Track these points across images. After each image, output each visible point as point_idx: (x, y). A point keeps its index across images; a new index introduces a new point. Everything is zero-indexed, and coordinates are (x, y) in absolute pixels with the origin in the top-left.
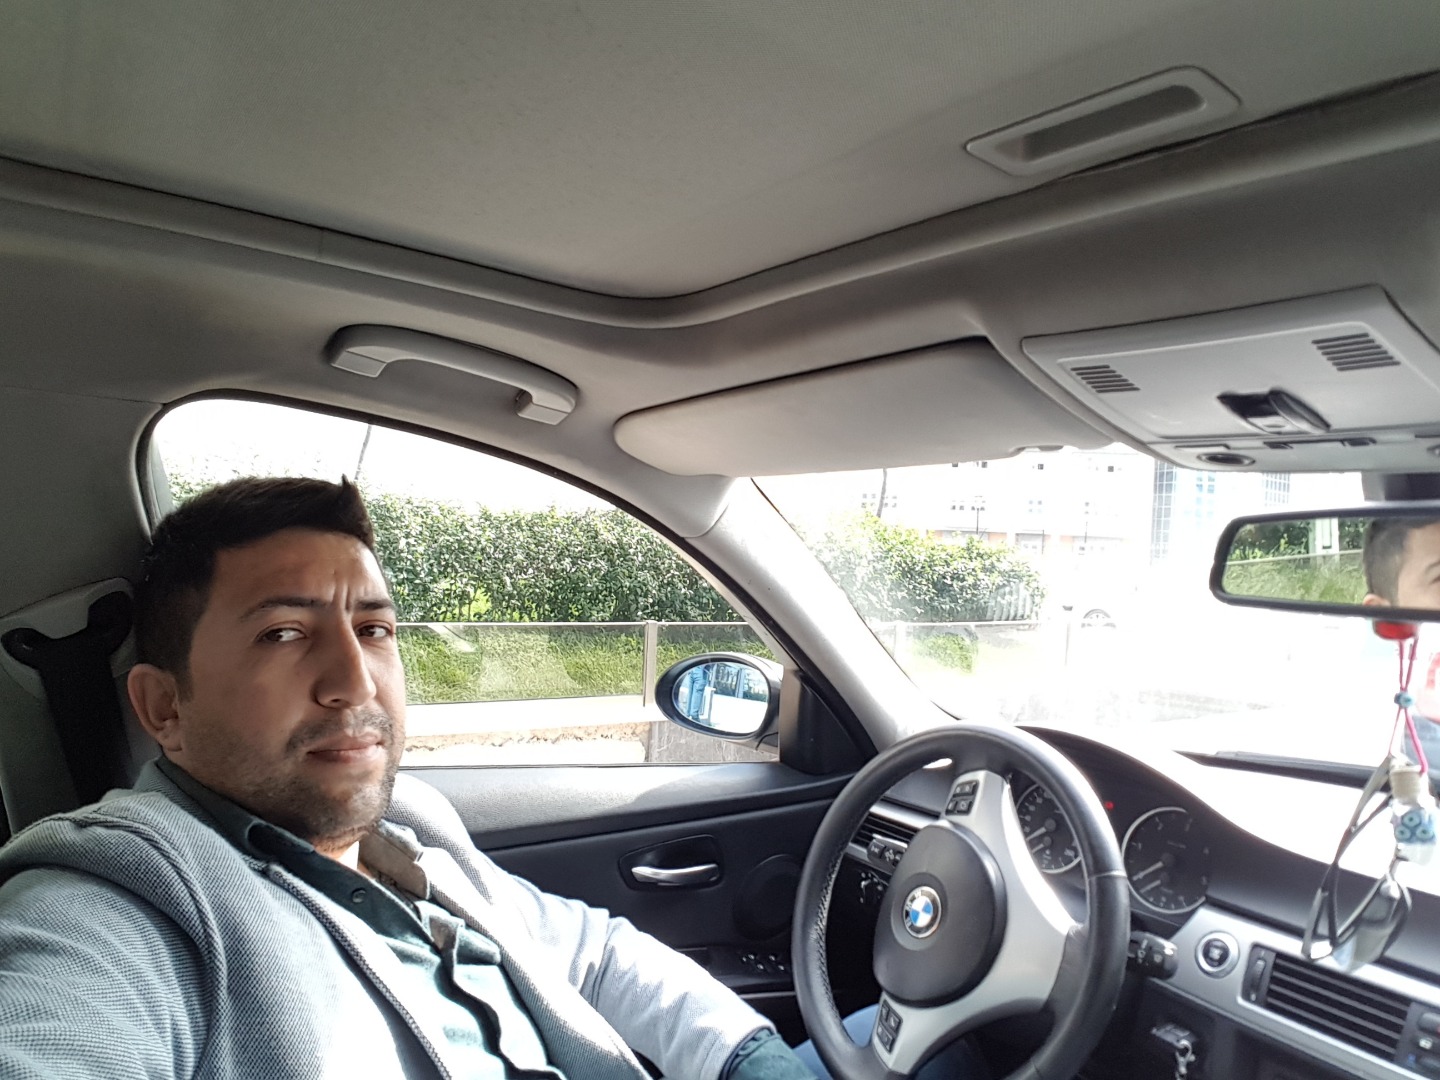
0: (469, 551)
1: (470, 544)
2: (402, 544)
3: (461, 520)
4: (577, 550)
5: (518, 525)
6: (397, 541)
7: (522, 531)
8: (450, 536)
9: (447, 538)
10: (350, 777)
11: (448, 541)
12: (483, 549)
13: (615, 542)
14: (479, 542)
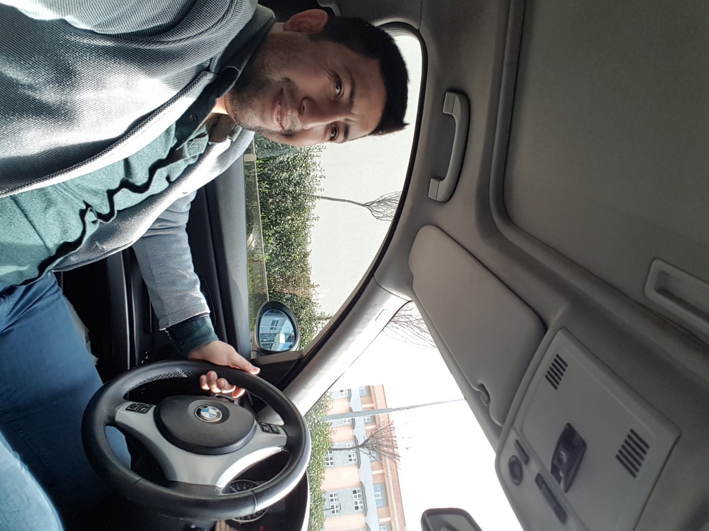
0: (289, 249)
1: (291, 250)
2: (289, 217)
3: (302, 244)
4: (295, 299)
5: (304, 270)
6: (289, 215)
7: (301, 273)
8: (295, 239)
9: (293, 238)
10: (263, 112)
11: (292, 239)
12: (290, 256)
13: (301, 317)
14: (293, 253)
